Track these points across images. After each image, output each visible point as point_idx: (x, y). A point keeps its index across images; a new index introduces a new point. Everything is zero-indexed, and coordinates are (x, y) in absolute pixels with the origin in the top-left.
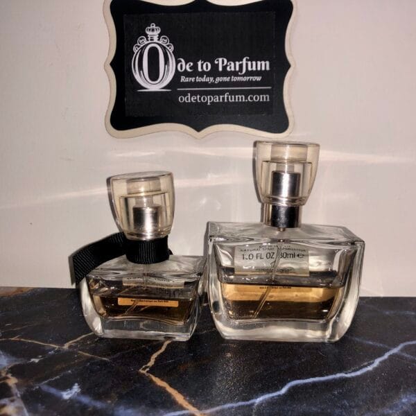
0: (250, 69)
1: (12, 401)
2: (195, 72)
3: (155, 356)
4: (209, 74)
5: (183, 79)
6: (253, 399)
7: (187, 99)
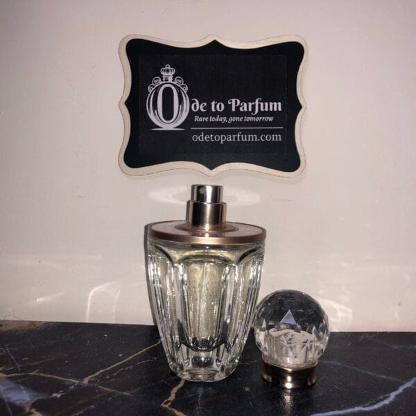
2: (208, 112)
3: (175, 390)
4: (222, 114)
5: (197, 119)
7: (201, 138)
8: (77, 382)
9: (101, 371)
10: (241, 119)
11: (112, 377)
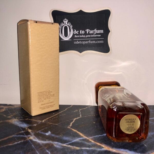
0: (97, 33)
1: (32, 136)
2: (79, 34)
3: (71, 123)
4: (84, 35)
5: (75, 36)
6: (103, 134)
7: (77, 43)
8: (41, 121)
9: (48, 118)
10: (90, 36)
11: (52, 120)
